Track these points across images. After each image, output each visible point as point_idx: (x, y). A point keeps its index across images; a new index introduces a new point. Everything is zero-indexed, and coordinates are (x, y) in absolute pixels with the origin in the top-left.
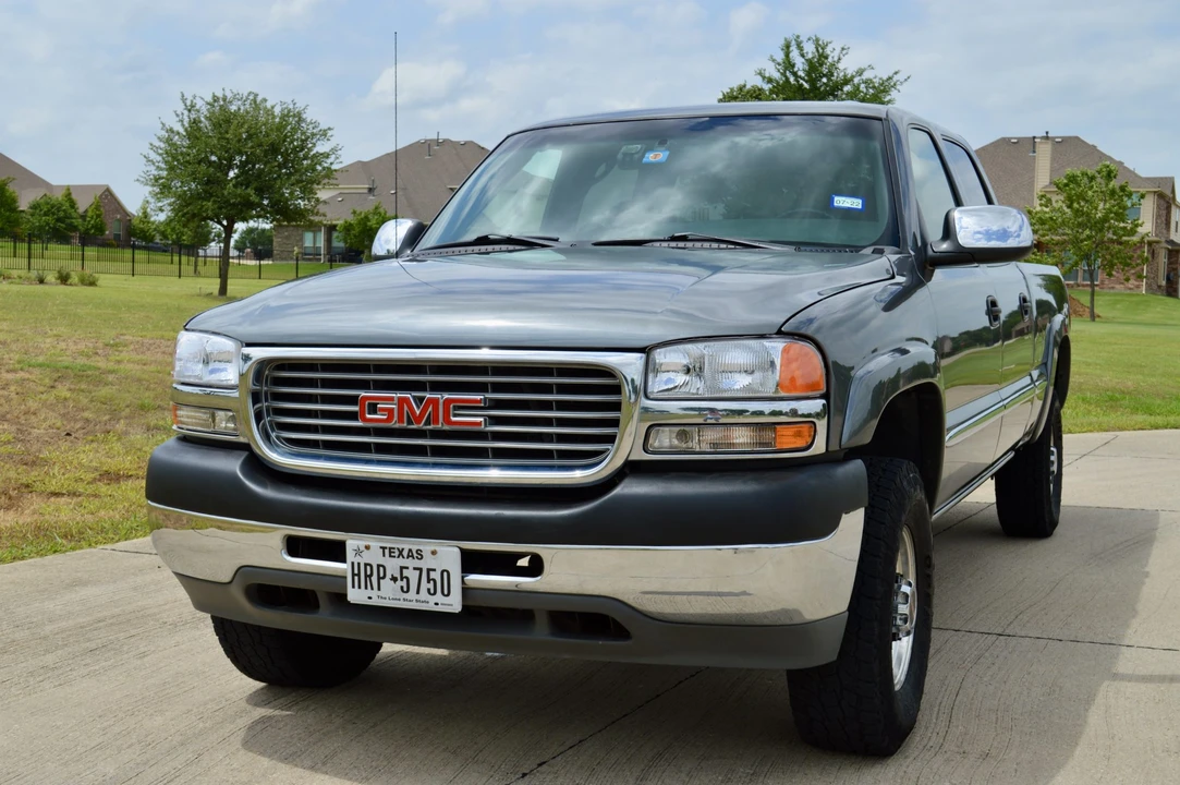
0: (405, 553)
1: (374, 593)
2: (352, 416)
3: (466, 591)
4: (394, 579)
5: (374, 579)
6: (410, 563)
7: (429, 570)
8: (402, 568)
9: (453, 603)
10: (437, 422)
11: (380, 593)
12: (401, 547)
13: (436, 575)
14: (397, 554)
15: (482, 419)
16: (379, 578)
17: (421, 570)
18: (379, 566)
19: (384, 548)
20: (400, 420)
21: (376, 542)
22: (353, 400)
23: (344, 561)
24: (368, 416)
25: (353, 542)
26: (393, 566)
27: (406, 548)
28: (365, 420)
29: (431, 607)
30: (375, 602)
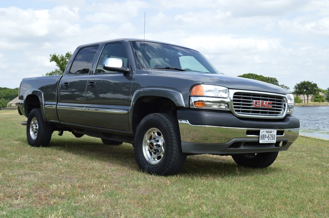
1: (264, 141)
4: (267, 137)
5: (264, 138)
6: (270, 134)
13: (273, 136)
16: (265, 137)
21: (265, 130)
25: (262, 131)
26: (267, 134)
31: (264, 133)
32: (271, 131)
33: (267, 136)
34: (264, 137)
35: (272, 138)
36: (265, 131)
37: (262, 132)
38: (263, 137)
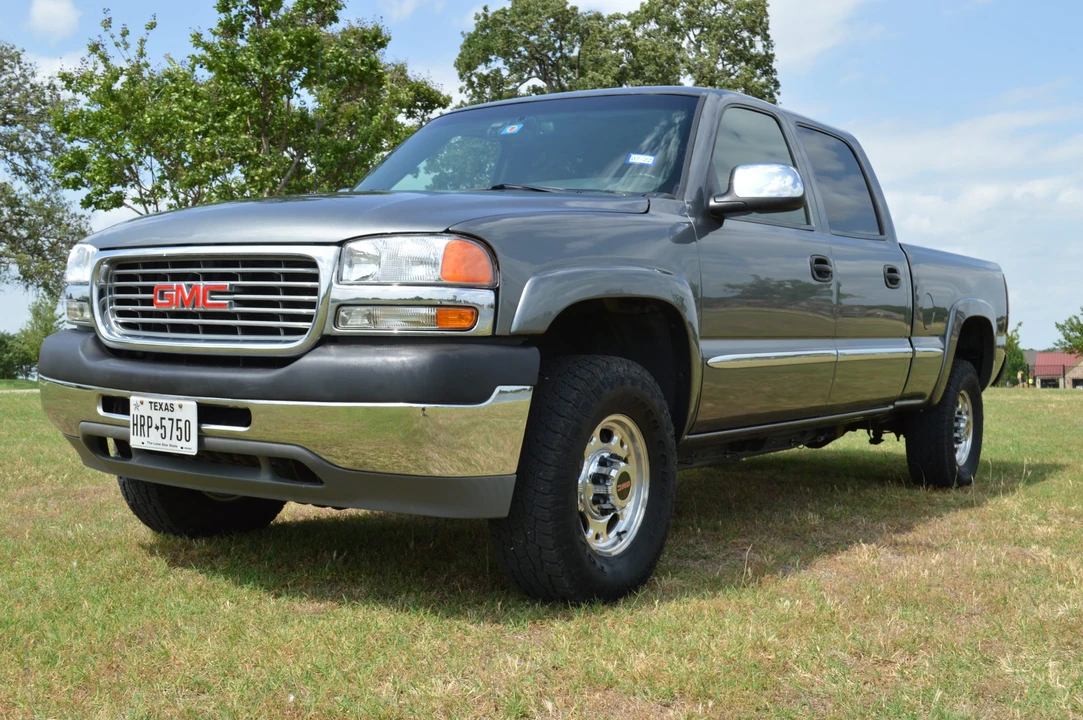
0: (163, 407)
2: (150, 302)
3: (201, 436)
4: (157, 428)
5: (146, 427)
6: (167, 414)
7: (178, 420)
8: (162, 419)
9: (191, 448)
10: (198, 304)
11: (149, 439)
12: (161, 401)
13: (181, 425)
14: (158, 408)
15: (227, 302)
16: (149, 427)
17: (172, 420)
18: (149, 417)
19: (151, 403)
20: (177, 304)
22: (149, 290)
23: (128, 414)
24: (159, 301)
26: (156, 416)
27: (164, 401)
28: (157, 304)
29: (177, 451)
30: (147, 447)
31: (145, 410)
32: (169, 402)
33: (156, 421)
34: (144, 424)
35: (176, 433)
36: (146, 400)
37: (137, 406)
38: (142, 426)
